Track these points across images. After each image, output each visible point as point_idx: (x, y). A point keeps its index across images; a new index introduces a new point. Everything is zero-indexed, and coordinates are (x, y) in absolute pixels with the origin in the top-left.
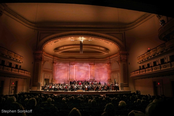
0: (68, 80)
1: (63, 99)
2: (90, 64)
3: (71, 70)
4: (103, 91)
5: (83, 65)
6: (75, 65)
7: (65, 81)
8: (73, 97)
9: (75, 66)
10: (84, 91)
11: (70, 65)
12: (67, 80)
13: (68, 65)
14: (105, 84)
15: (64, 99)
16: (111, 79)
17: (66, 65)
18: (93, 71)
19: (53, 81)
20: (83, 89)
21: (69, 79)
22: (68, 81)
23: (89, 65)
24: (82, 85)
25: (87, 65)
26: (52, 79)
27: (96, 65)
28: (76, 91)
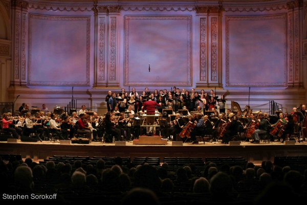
0: (91, 89)
1: (76, 172)
2: (198, 9)
3: (102, 39)
4: (262, 143)
5: (165, 12)
6: (123, 13)
7: (72, 93)
8: (117, 170)
9: (120, 17)
10: (170, 144)
11: (96, 15)
12: (84, 89)
13: (86, 13)
14: (274, 106)
15: (77, 175)
16: (301, 85)
17: (79, 13)
18: (216, 41)
19: (14, 92)
20: (164, 131)
21: (96, 85)
22: (88, 93)
23: (193, 13)
24: (157, 114)
25: (186, 13)
26: (12, 84)
27: (230, 13)
28: (129, 144)
